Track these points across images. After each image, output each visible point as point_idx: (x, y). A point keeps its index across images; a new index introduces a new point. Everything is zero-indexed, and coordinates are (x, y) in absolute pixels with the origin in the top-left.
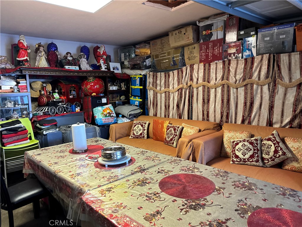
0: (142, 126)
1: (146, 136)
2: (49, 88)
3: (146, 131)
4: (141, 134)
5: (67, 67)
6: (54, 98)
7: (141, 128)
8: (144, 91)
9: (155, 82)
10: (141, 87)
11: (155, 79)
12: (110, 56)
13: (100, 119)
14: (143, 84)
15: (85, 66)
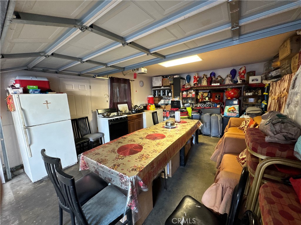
0: (246, 122)
2: (205, 95)
3: (246, 126)
4: (243, 127)
5: (212, 85)
6: (205, 99)
7: (245, 124)
8: (268, 97)
9: (272, 90)
10: (267, 94)
11: (272, 87)
12: (255, 71)
13: (226, 113)
14: (268, 92)
15: (228, 82)
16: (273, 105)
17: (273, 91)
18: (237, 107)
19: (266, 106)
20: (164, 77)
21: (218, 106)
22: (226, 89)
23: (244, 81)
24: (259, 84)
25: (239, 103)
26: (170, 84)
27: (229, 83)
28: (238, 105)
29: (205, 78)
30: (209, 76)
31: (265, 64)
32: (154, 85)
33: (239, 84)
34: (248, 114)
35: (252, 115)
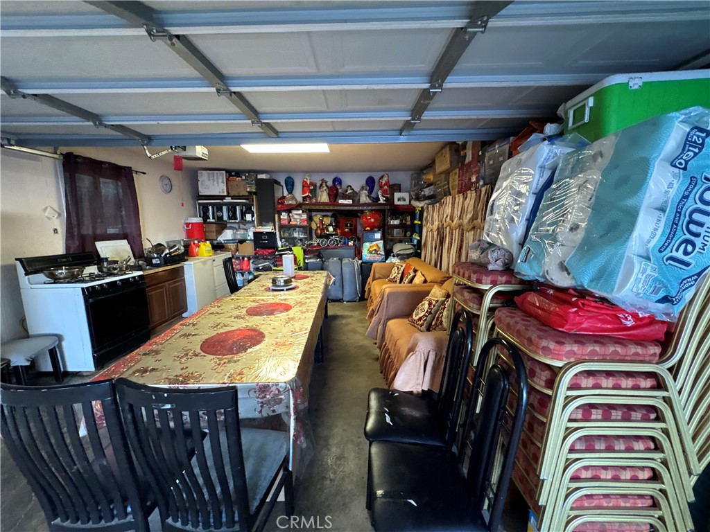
0: (398, 268)
1: (398, 281)
2: (327, 221)
6: (327, 230)
7: (396, 271)
8: (421, 227)
9: (427, 217)
10: (420, 223)
11: (427, 213)
12: (400, 185)
13: (366, 255)
14: (421, 219)
15: (364, 198)
16: (429, 239)
17: (430, 218)
18: (381, 244)
19: (420, 242)
20: (232, 174)
21: (351, 243)
22: (362, 212)
23: (387, 200)
24: (407, 205)
25: (383, 238)
26: (248, 192)
27: (367, 202)
28: (382, 241)
29: (325, 188)
30: (330, 184)
31: (412, 175)
32: (203, 192)
33: (381, 204)
34: (398, 255)
35: (403, 257)
